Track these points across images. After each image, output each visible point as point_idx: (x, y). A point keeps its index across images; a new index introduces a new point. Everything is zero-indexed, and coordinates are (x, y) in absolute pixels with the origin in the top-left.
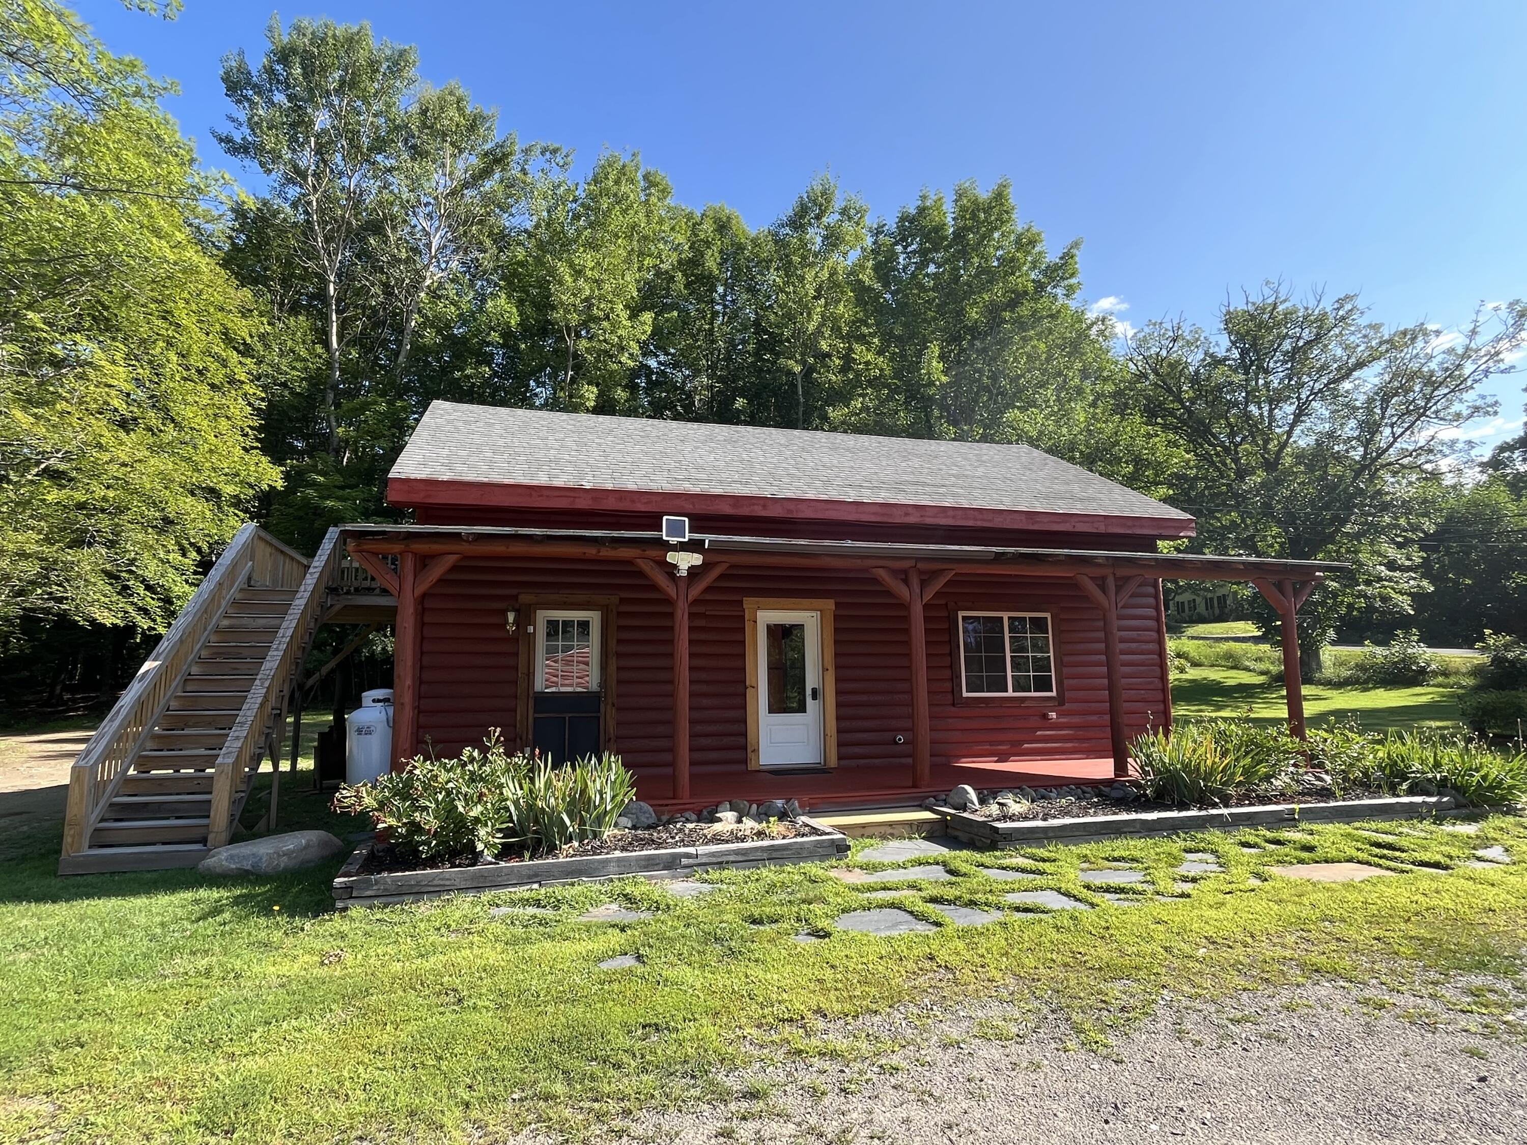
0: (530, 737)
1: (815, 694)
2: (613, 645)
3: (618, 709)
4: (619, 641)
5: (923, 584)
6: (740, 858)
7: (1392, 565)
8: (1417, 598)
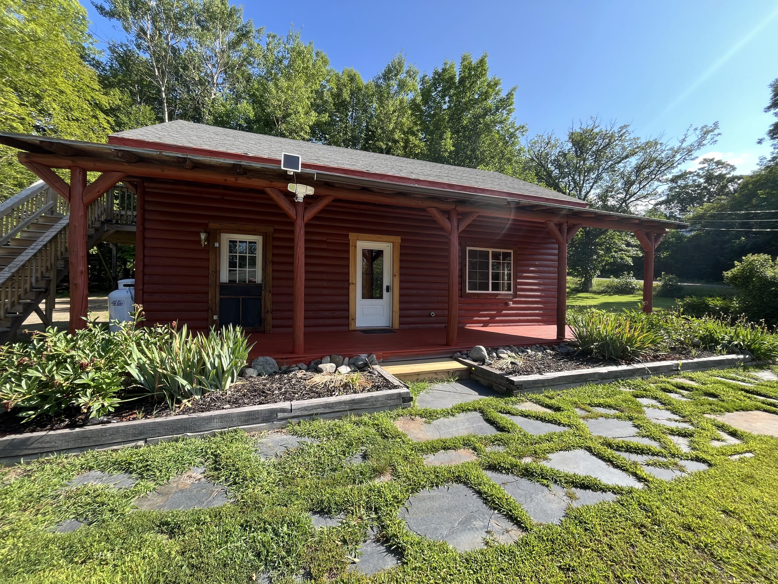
0: (218, 309)
1: (388, 288)
2: (270, 256)
3: (273, 294)
4: (274, 255)
5: (459, 221)
6: (327, 411)
7: (628, 244)
8: (635, 259)
